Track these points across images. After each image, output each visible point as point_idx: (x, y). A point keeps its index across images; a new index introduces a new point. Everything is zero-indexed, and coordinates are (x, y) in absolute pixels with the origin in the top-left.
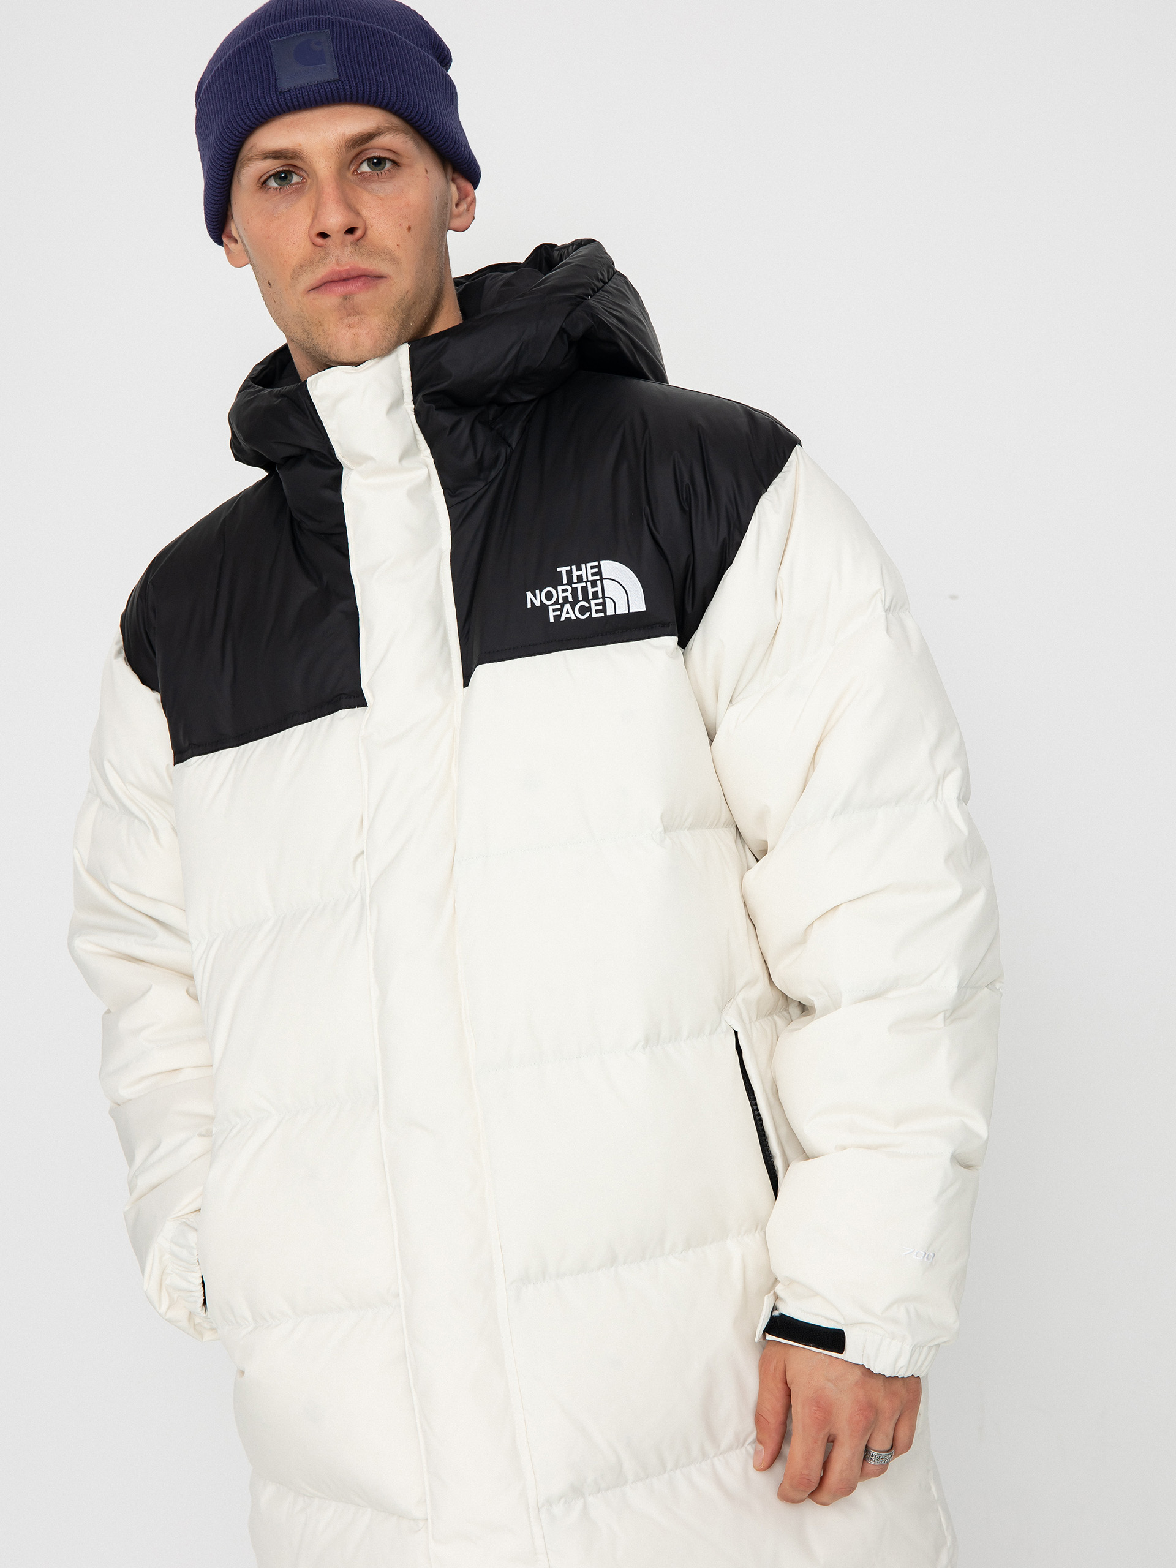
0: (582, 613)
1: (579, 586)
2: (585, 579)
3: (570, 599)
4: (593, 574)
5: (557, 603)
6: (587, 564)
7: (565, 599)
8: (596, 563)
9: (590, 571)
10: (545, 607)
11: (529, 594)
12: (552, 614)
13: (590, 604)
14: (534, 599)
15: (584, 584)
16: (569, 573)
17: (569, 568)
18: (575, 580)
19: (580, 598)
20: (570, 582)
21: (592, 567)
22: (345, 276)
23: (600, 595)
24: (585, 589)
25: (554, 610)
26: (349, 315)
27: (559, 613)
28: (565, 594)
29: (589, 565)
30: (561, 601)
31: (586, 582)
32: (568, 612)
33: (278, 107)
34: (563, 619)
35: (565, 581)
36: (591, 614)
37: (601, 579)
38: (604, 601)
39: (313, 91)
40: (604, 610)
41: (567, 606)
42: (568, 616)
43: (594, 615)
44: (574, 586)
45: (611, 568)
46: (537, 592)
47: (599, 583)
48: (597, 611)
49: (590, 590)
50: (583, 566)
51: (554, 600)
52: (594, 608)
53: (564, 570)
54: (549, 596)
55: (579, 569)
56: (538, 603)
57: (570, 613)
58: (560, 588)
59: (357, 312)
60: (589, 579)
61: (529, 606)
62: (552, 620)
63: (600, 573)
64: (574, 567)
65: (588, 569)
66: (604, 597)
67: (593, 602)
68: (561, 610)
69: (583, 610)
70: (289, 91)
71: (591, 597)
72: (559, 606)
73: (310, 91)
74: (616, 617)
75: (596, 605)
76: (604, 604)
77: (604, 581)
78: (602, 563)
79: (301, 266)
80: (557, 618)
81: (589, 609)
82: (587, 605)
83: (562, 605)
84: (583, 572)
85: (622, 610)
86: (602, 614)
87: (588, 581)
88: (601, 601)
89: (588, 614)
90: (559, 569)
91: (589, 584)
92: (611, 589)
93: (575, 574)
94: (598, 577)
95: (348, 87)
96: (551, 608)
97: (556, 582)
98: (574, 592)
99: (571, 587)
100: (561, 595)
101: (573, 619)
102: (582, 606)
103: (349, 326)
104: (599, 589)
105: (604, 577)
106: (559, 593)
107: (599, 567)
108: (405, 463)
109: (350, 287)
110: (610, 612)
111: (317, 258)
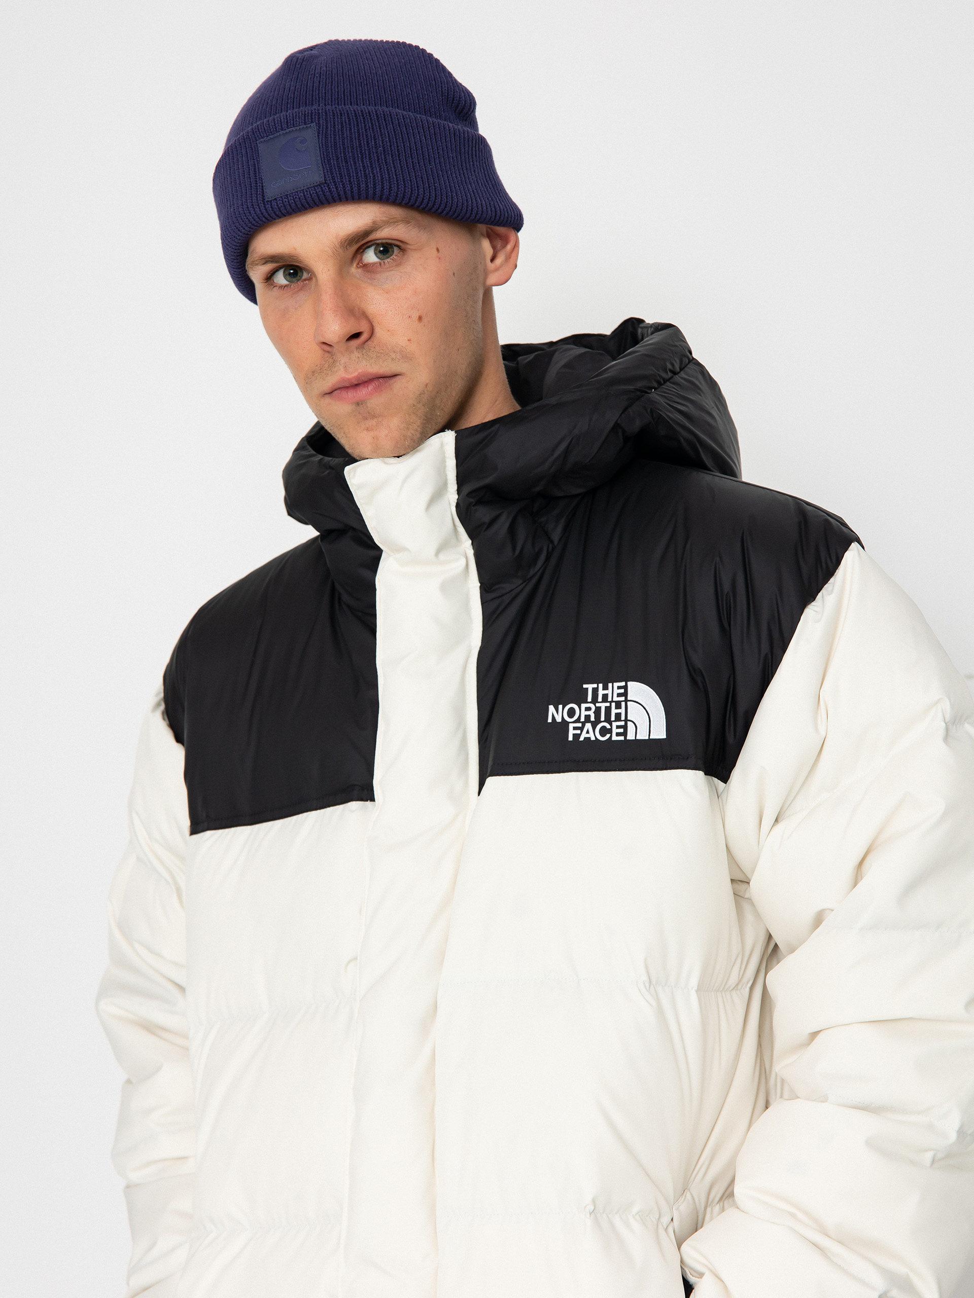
0: (602, 735)
1: (603, 706)
2: (610, 699)
3: (593, 719)
4: (619, 695)
5: (578, 721)
6: (614, 683)
7: (588, 718)
8: (623, 684)
9: (616, 691)
10: (565, 724)
11: (551, 708)
12: (571, 732)
13: (611, 725)
14: (555, 714)
15: (608, 704)
16: (595, 691)
17: (595, 686)
18: (600, 699)
19: (603, 718)
20: (594, 700)
21: (619, 688)
22: (356, 383)
23: (623, 718)
24: (608, 710)
25: (575, 728)
26: (365, 419)
27: (578, 732)
28: (587, 713)
29: (616, 685)
30: (583, 719)
31: (611, 702)
32: (588, 732)
33: (267, 216)
34: (582, 739)
35: (590, 699)
36: (611, 736)
37: (626, 701)
38: (626, 724)
39: (299, 198)
40: (625, 734)
41: (588, 726)
42: (588, 736)
43: (615, 738)
44: (598, 705)
45: (638, 690)
46: (560, 707)
47: (623, 704)
48: (618, 734)
49: (614, 711)
50: (610, 685)
51: (576, 717)
52: (615, 730)
53: (590, 687)
54: (571, 713)
55: (605, 688)
56: (559, 719)
57: (590, 733)
58: (584, 706)
59: (372, 416)
60: (614, 700)
61: (550, 720)
62: (571, 738)
63: (625, 694)
64: (601, 686)
65: (614, 689)
66: (626, 720)
67: (615, 724)
68: (581, 729)
69: (604, 731)
70: (275, 199)
71: (613, 718)
72: (580, 725)
73: (296, 198)
74: (636, 742)
75: (618, 727)
76: (625, 727)
77: (629, 703)
78: (629, 683)
79: (313, 372)
80: (576, 737)
81: (610, 731)
82: (608, 726)
83: (584, 724)
84: (609, 692)
85: (643, 735)
86: (622, 738)
87: (612, 701)
88: (623, 723)
89: (608, 736)
90: (585, 686)
91: (613, 704)
92: (634, 712)
93: (601, 692)
94: (623, 698)
95: (335, 190)
96: (571, 726)
97: (580, 698)
98: (598, 710)
99: (595, 705)
100: (584, 713)
101: (592, 739)
102: (603, 728)
103: (367, 429)
104: (622, 711)
105: (629, 699)
106: (582, 711)
107: (625, 688)
108: (442, 557)
109: (363, 392)
110: (631, 736)
111: (326, 366)
